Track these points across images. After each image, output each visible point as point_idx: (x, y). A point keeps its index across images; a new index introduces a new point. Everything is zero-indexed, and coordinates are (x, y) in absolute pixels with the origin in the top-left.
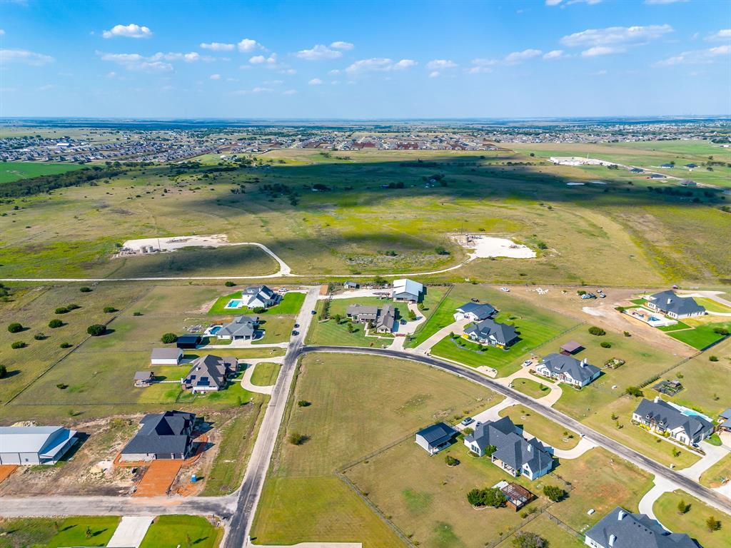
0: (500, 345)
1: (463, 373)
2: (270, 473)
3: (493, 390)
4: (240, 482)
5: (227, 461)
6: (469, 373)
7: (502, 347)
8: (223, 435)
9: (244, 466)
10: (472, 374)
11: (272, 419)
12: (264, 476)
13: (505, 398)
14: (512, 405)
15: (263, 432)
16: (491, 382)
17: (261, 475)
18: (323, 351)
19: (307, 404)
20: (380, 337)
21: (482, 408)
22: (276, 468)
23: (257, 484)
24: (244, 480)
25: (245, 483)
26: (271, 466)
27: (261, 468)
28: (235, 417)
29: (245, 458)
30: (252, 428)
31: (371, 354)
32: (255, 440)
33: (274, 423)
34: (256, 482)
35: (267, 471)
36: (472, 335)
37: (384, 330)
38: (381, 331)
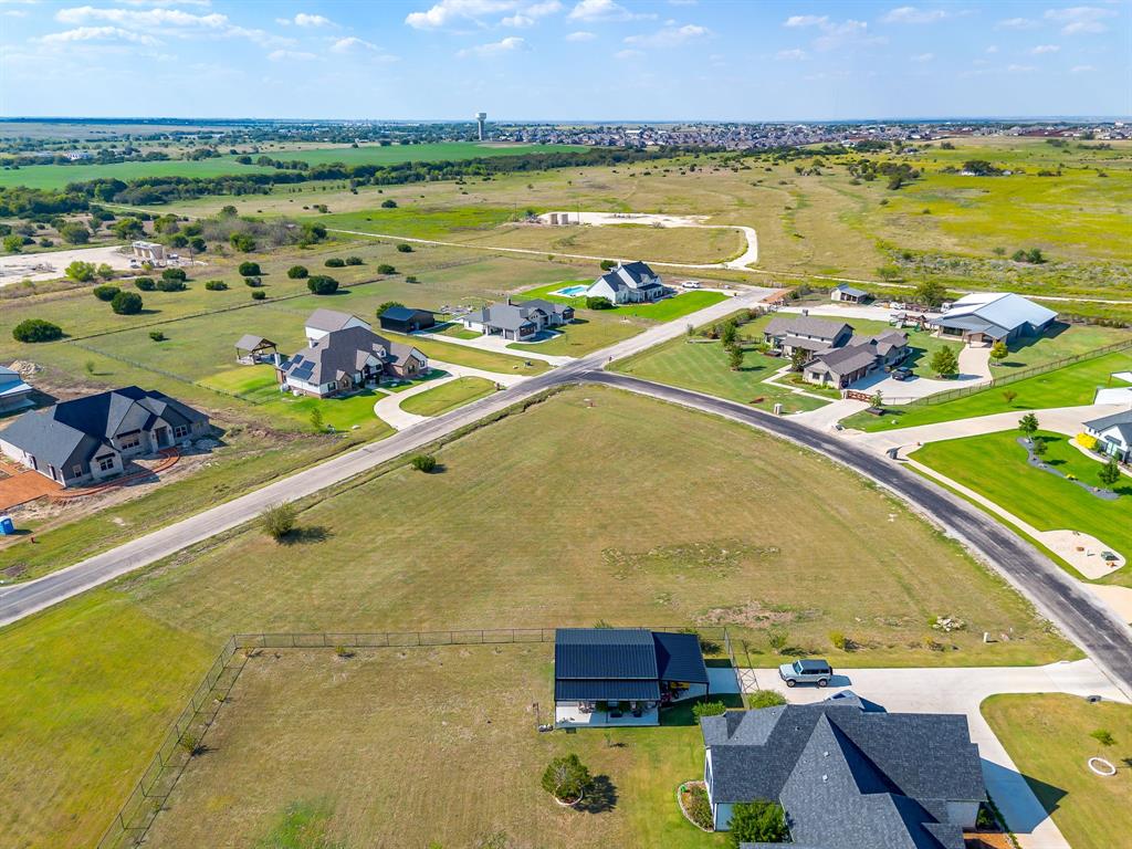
1: (972, 529)
3: (1044, 612)
6: (994, 536)
10: (1005, 543)
11: (325, 473)
13: (1079, 656)
14: (1087, 693)
15: (267, 492)
16: (1063, 589)
17: (107, 573)
19: (437, 470)
21: (931, 654)
22: (156, 573)
31: (728, 416)
36: (1108, 438)
37: (822, 377)
38: (814, 377)
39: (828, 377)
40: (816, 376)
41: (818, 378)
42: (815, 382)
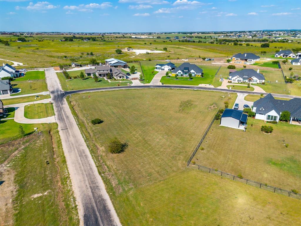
0: (198, 75)
2: (110, 189)
4: (75, 217)
5: (36, 196)
6: (198, 87)
7: (200, 76)
8: (14, 167)
9: (68, 195)
10: (201, 88)
11: (71, 139)
12: (106, 196)
13: (236, 93)
14: (245, 95)
15: (69, 152)
16: (217, 89)
17: (100, 196)
18: (84, 92)
19: (100, 122)
20: (121, 81)
22: (114, 183)
23: (105, 210)
24: (81, 212)
25: (85, 216)
26: (106, 181)
27: (94, 188)
28: (23, 147)
29: (62, 183)
30: (52, 151)
32: (65, 161)
33: (77, 141)
34: (101, 207)
35: (106, 189)
36: (178, 73)
37: (122, 77)
38: (120, 78)
39: (123, 77)
40: (120, 77)
41: (121, 78)
42: (120, 79)
